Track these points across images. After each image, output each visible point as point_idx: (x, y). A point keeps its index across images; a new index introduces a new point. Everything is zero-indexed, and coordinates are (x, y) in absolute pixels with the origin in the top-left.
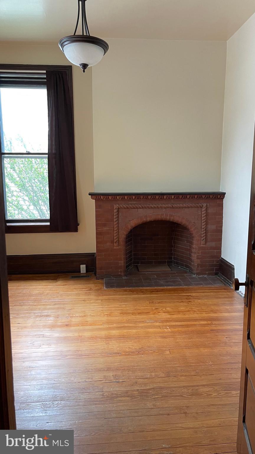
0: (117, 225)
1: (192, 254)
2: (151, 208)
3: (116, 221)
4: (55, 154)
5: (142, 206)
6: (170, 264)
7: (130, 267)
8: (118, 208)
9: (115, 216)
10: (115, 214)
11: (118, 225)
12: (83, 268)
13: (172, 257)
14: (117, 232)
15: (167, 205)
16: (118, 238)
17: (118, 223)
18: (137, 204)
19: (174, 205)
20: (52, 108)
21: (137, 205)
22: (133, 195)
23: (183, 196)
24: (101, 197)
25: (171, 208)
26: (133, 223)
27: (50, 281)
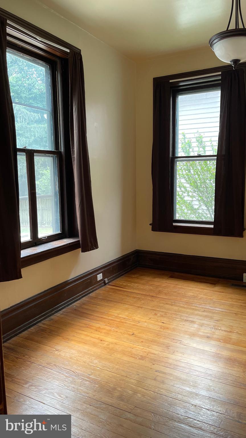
4: (225, 156)
27: (209, 285)
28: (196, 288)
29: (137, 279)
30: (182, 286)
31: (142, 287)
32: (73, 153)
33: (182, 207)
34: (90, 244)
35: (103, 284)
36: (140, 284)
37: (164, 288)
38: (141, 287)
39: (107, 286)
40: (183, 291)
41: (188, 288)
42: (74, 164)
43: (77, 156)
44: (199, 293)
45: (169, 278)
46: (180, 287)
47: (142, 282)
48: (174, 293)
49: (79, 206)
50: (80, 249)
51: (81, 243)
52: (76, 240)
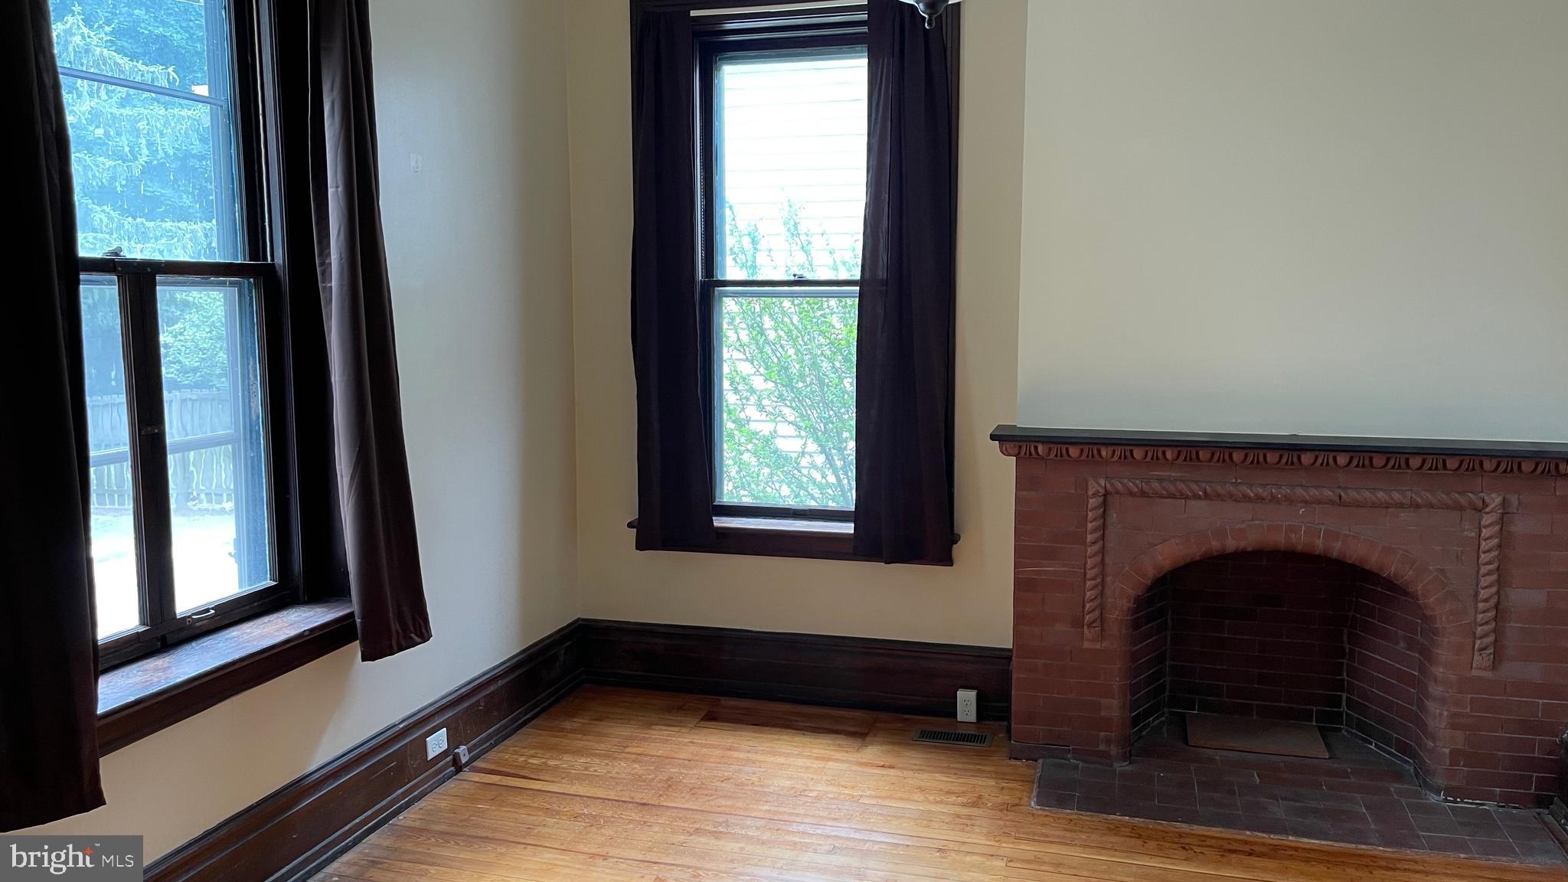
0: (1098, 559)
1: (1431, 705)
2: (1246, 498)
3: (1094, 543)
4: (886, 283)
5: (1205, 492)
6: (1328, 725)
7: (1154, 720)
8: (1102, 491)
9: (1091, 522)
10: (1090, 514)
11: (1103, 559)
12: (966, 702)
13: (1341, 697)
14: (1095, 586)
15: (1313, 492)
16: (1102, 607)
17: (1103, 551)
18: (1183, 481)
19: (1349, 491)
20: (884, 126)
21: (1181, 486)
22: (1168, 446)
23: (1388, 460)
24: (1036, 448)
25: (1332, 503)
26: (1167, 554)
27: (841, 740)
28: (799, 755)
29: (584, 738)
30: (749, 752)
31: (602, 771)
32: (323, 273)
33: (742, 454)
34: (395, 626)
35: (452, 768)
36: (595, 755)
37: (685, 767)
38: (599, 767)
39: (466, 774)
40: (754, 773)
41: (771, 759)
42: (327, 314)
43: (341, 286)
44: (811, 776)
45: (703, 724)
46: (742, 755)
47: (603, 746)
48: (723, 785)
49: (352, 478)
50: (355, 648)
51: (358, 625)
52: (341, 614)
